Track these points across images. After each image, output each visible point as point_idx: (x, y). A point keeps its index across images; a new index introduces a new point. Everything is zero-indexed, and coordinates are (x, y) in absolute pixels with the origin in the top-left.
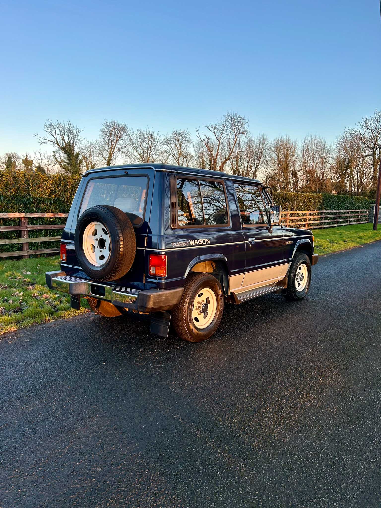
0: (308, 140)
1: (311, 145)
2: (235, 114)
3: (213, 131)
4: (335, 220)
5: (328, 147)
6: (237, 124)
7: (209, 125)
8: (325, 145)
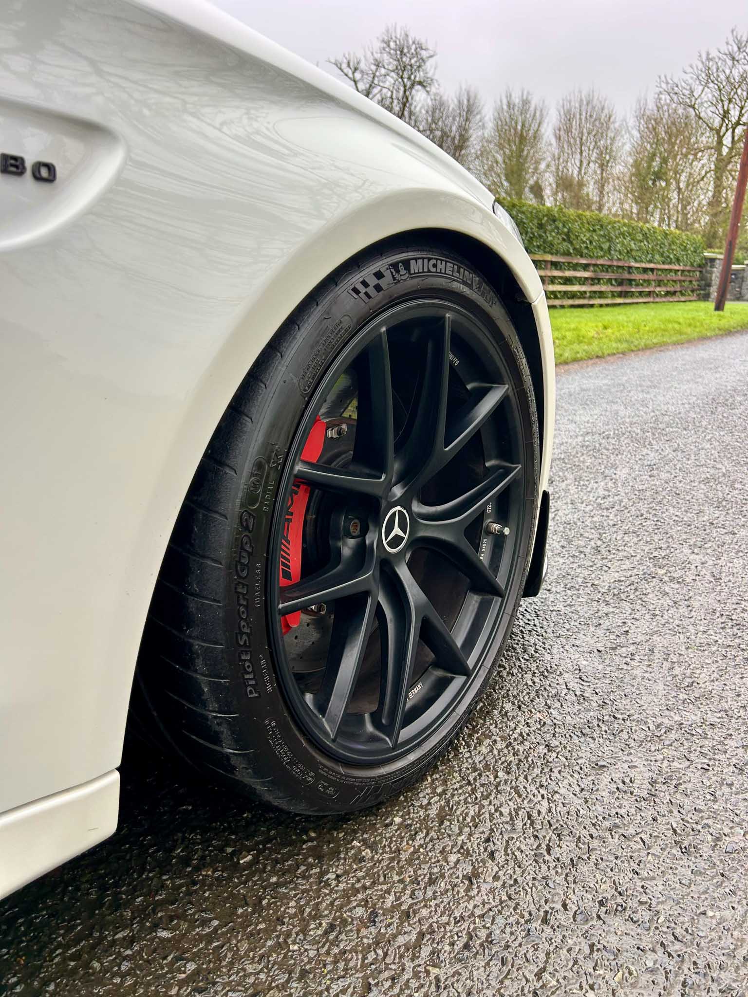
0: (573, 104)
1: (578, 116)
2: (403, 33)
3: (351, 75)
4: (619, 289)
5: (617, 125)
6: (408, 59)
7: (340, 58)
8: (610, 118)
